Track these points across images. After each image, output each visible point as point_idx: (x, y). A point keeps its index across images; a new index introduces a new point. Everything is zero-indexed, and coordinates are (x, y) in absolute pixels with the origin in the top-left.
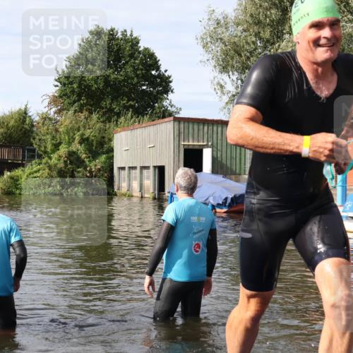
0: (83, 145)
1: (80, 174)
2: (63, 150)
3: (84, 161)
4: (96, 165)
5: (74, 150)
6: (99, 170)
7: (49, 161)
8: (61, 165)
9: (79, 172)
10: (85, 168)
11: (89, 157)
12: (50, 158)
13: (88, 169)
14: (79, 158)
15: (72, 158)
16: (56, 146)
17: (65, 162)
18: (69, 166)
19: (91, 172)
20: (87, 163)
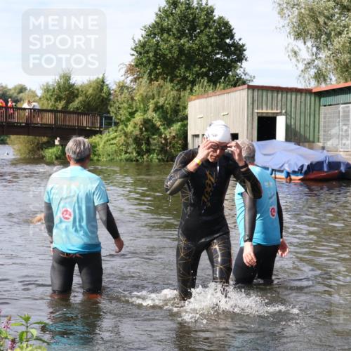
0: (158, 113)
1: (156, 141)
2: (138, 118)
3: (159, 129)
4: (170, 133)
5: (150, 117)
6: (174, 137)
7: (125, 129)
8: (137, 132)
9: (154, 139)
10: (160, 135)
11: (164, 125)
12: (126, 126)
13: (163, 136)
14: (154, 126)
15: (147, 126)
16: (132, 114)
17: (141, 129)
18: (145, 133)
19: (165, 139)
20: (162, 130)
